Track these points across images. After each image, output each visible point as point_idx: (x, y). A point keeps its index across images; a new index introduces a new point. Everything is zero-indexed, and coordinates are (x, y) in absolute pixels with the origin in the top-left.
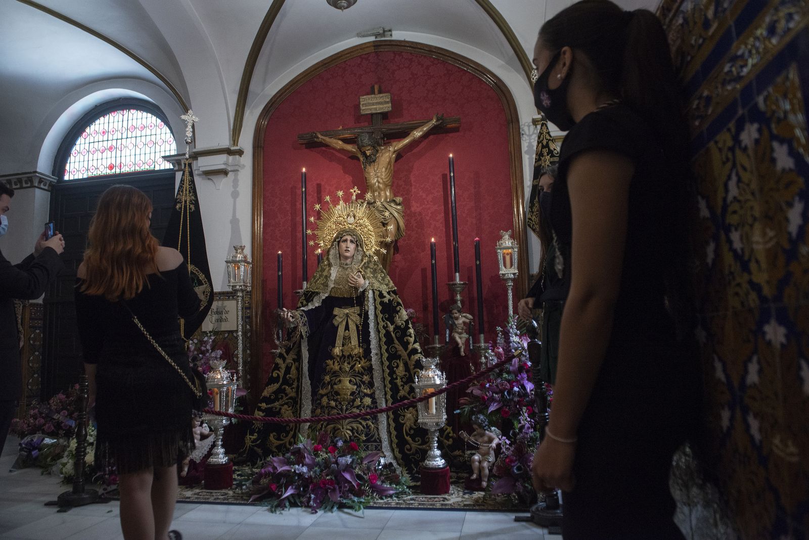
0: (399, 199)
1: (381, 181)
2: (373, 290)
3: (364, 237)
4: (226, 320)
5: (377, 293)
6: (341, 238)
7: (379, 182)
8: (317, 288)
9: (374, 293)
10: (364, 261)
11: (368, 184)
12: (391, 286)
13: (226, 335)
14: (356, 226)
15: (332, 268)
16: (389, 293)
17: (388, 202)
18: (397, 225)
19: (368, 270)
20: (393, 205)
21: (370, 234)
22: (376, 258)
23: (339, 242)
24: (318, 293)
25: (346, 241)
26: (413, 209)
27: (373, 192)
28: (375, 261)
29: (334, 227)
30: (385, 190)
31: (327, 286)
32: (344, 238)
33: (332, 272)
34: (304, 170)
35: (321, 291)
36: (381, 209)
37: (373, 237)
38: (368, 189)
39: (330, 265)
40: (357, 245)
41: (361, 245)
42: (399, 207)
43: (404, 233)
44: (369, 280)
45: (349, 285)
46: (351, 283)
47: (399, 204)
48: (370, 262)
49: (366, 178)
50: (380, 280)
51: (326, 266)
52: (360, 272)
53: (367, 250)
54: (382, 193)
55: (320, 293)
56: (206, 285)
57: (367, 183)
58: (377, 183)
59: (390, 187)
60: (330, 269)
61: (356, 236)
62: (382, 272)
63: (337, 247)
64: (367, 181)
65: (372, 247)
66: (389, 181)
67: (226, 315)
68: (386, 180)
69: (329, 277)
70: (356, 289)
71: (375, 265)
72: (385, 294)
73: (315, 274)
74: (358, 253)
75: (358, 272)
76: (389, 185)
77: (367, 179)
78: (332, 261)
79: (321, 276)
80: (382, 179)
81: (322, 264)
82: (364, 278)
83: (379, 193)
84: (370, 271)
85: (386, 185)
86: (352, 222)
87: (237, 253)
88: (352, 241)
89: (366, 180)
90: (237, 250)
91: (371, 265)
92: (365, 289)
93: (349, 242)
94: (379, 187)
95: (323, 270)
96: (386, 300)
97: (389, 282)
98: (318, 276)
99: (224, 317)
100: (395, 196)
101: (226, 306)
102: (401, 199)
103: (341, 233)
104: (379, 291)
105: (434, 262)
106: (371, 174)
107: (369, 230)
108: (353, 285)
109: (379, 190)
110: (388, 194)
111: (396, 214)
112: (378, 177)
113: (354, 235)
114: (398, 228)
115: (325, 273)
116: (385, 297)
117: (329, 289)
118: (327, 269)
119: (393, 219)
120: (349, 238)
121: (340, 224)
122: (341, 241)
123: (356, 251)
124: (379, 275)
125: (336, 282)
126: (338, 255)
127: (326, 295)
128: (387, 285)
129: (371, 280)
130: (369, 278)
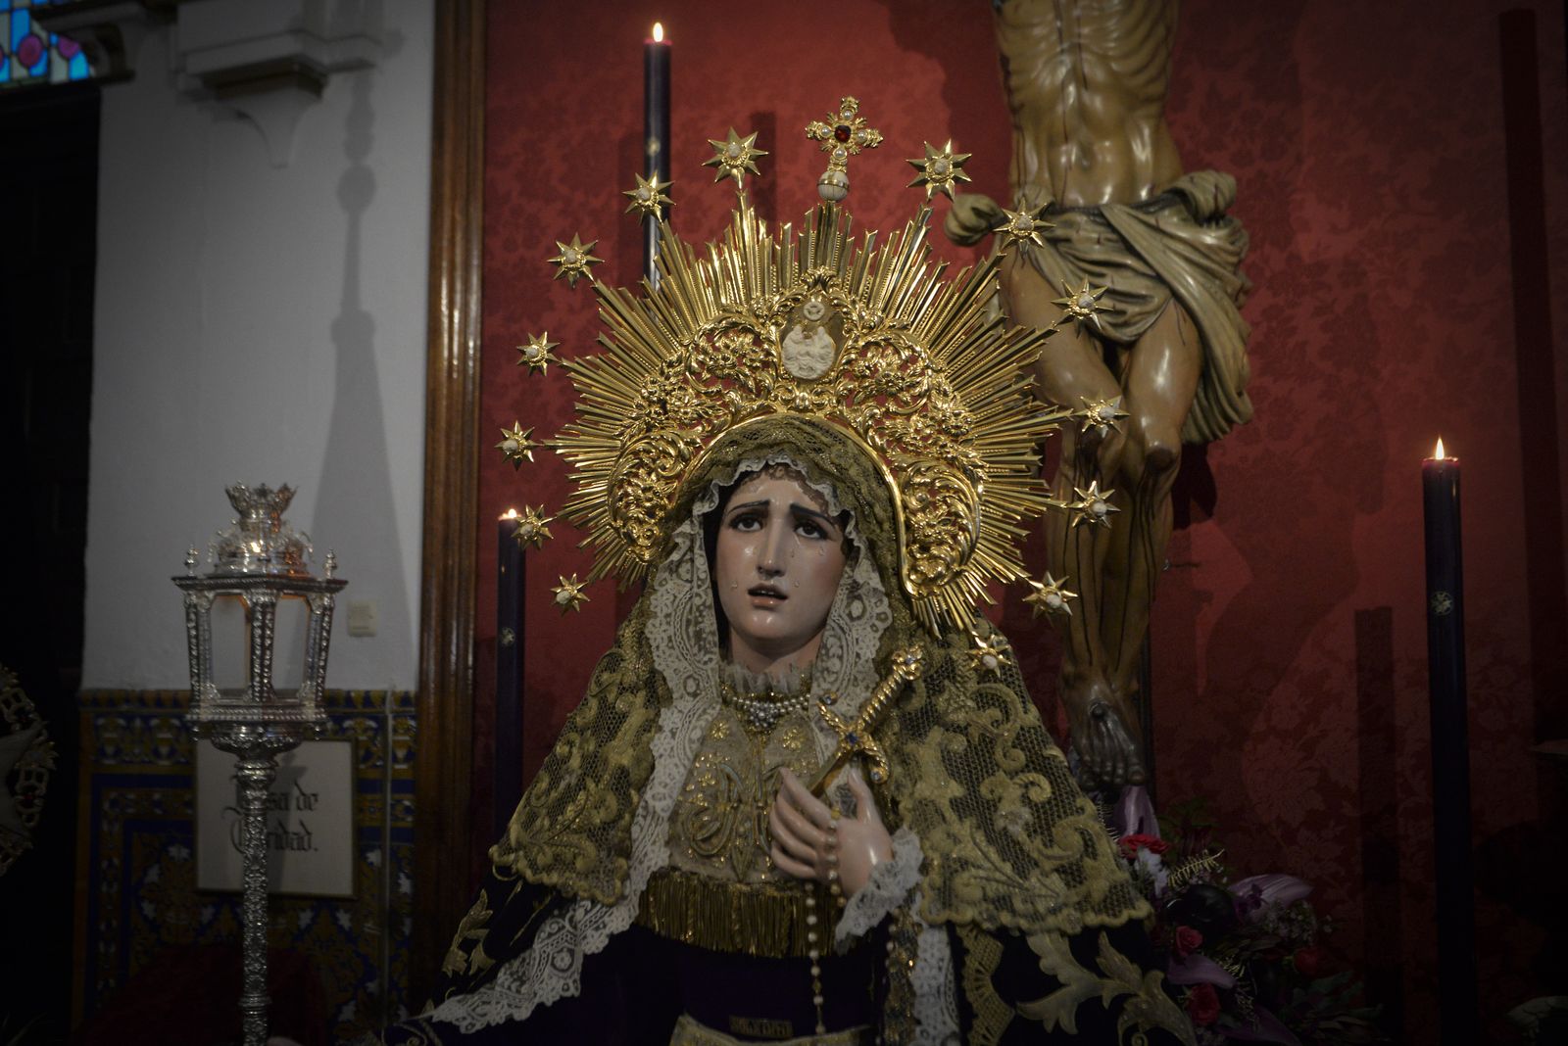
0: (1209, 186)
1: (1098, 74)
2: (950, 927)
3: (907, 487)
4: (303, 842)
5: (985, 953)
6: (726, 493)
7: (1083, 82)
8: (558, 862)
9: (958, 951)
10: (899, 672)
11: (1018, 98)
12: (1099, 887)
13: (305, 918)
14: (847, 398)
15: (669, 718)
16: (1084, 946)
17: (1142, 207)
18: (1195, 348)
19: (927, 752)
20: (1170, 221)
21: (952, 462)
22: (991, 649)
23: (712, 525)
24: (561, 902)
25: (757, 515)
26: (1305, 245)
27: (1051, 144)
28: (985, 674)
29: (687, 402)
30: (1121, 131)
31: (627, 854)
32: (748, 496)
33: (660, 744)
34: (658, 33)
35: (580, 885)
36: (1098, 253)
37: (975, 480)
38: (1019, 128)
39: (656, 692)
40: (849, 552)
41: (872, 546)
42: (1210, 238)
43: (1246, 405)
44: (923, 836)
45: (774, 867)
46: (785, 850)
47: (1214, 218)
48: (939, 675)
49: (1005, 61)
50: (1017, 830)
51: (633, 689)
52: (865, 760)
53: (926, 582)
54: (1107, 152)
55: (574, 899)
56: (29, 732)
57: (1010, 91)
58: (1072, 89)
59: (1154, 109)
60: (651, 725)
61: (839, 479)
62: (1038, 764)
63: (701, 562)
64: (1014, 81)
65: (964, 558)
66: (1152, 71)
67: (306, 815)
68: (1134, 62)
69: (642, 786)
70: (828, 900)
71: (984, 700)
72: (1051, 953)
73: (560, 749)
74: (856, 608)
75: (848, 758)
76: (1148, 100)
77: (1012, 66)
78: (668, 664)
79: (593, 765)
80: (1104, 59)
81: (605, 676)
82: (890, 815)
83: (1086, 152)
84: (947, 758)
85: (1132, 101)
86: (821, 368)
87: (243, 525)
88: (801, 520)
89: (1008, 74)
90: (244, 514)
91: (957, 703)
92: (889, 919)
93: (777, 523)
94: (1082, 111)
95: (609, 723)
96: (1056, 1010)
97: (1089, 847)
98: (575, 762)
99: (293, 827)
100: (1191, 163)
101: (301, 771)
102: (1227, 182)
103: (730, 453)
104: (1001, 933)
105: (1445, 604)
106: (1038, 31)
107: (941, 426)
108: (804, 870)
109: (1084, 133)
110: (1142, 153)
111: (1190, 283)
112: (1077, 48)
113: (824, 473)
114: (1205, 370)
115: (620, 754)
116: (1051, 984)
117: (638, 883)
118: (635, 719)
119: (1173, 310)
120: (781, 493)
121: (730, 382)
122: (728, 518)
123: (842, 595)
124: (1013, 792)
125: (681, 826)
126: (709, 623)
127: (620, 920)
128: (1072, 874)
129: (937, 835)
130: (926, 816)
